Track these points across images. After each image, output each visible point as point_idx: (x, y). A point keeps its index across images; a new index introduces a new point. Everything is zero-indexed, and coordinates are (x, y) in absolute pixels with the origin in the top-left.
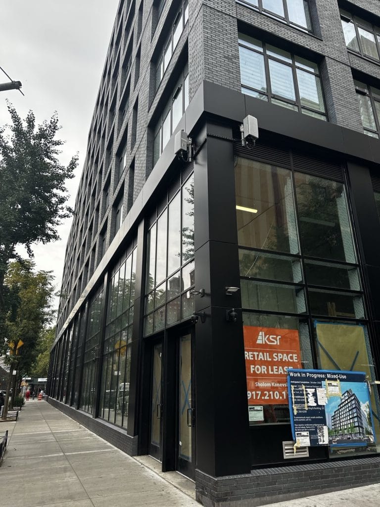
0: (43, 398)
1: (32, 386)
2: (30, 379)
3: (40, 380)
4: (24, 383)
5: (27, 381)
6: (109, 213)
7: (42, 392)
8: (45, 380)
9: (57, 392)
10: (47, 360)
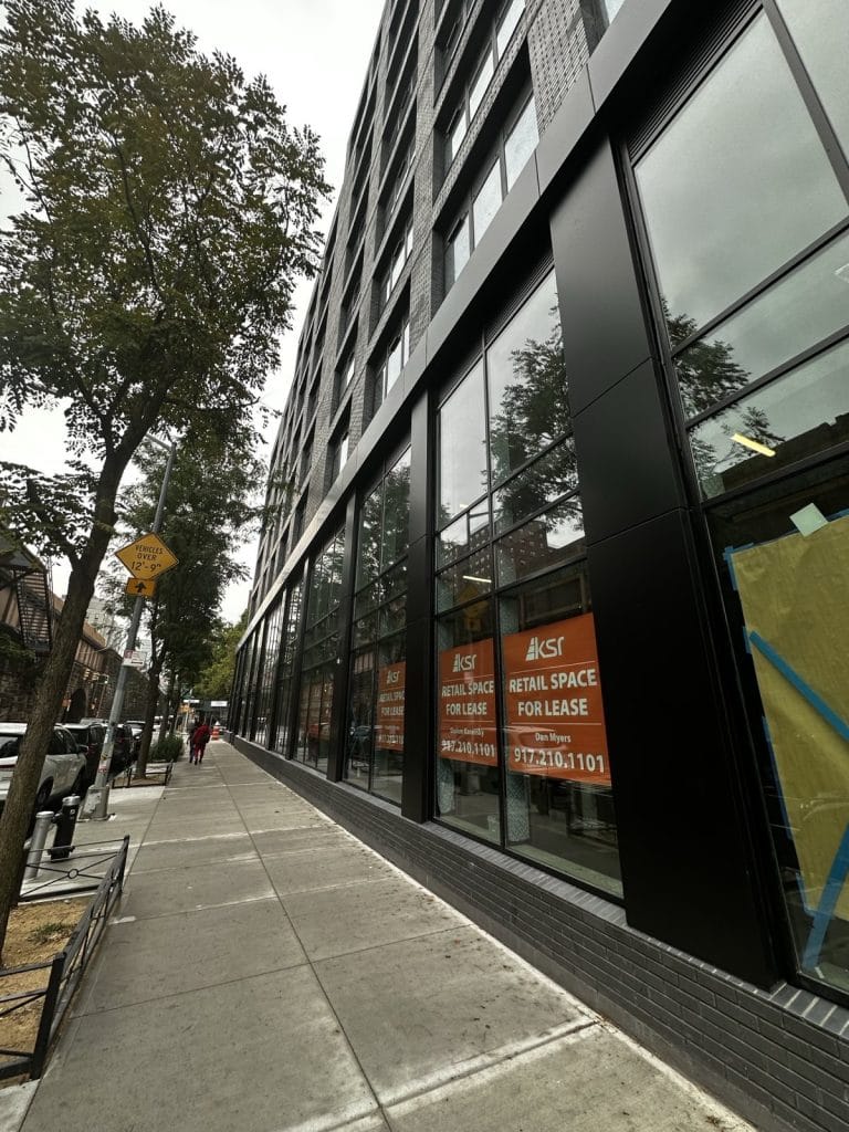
0: (221, 733)
1: (202, 714)
2: (197, 701)
3: (214, 704)
4: (186, 709)
5: (192, 705)
7: (217, 723)
8: (224, 704)
9: (241, 724)
10: (228, 671)
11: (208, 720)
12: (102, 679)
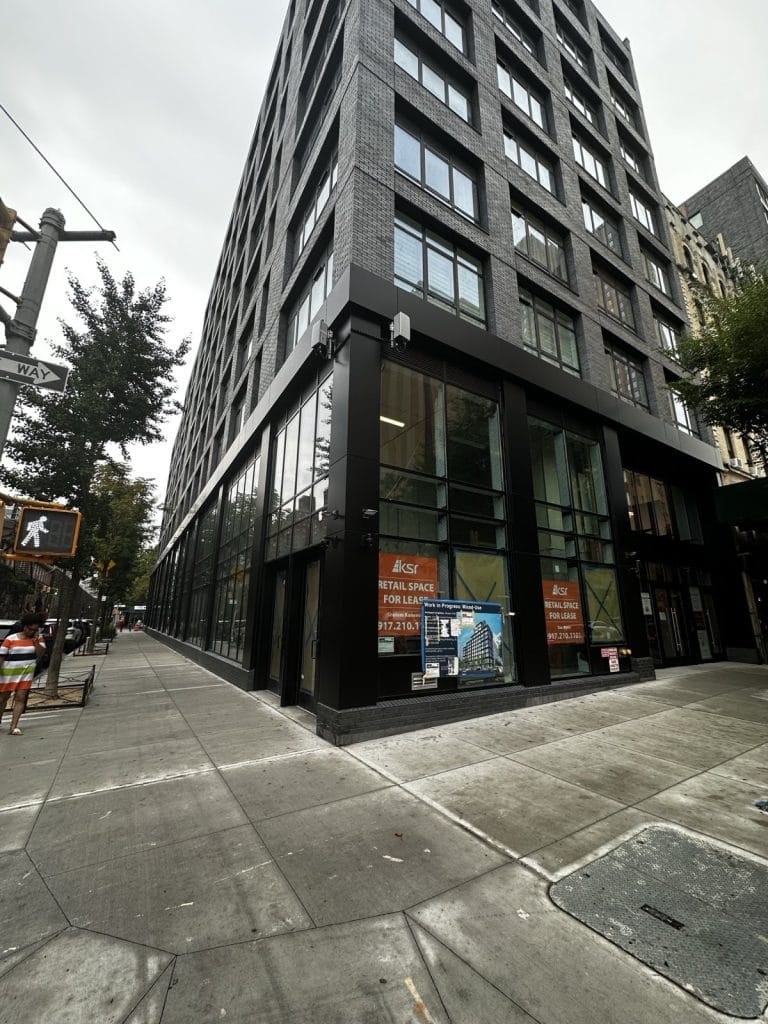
0: (140, 628)
2: (124, 606)
3: (136, 608)
4: (116, 611)
5: (120, 609)
6: (227, 412)
8: (143, 608)
9: (158, 621)
10: (146, 585)
11: (133, 620)
12: (52, 591)
